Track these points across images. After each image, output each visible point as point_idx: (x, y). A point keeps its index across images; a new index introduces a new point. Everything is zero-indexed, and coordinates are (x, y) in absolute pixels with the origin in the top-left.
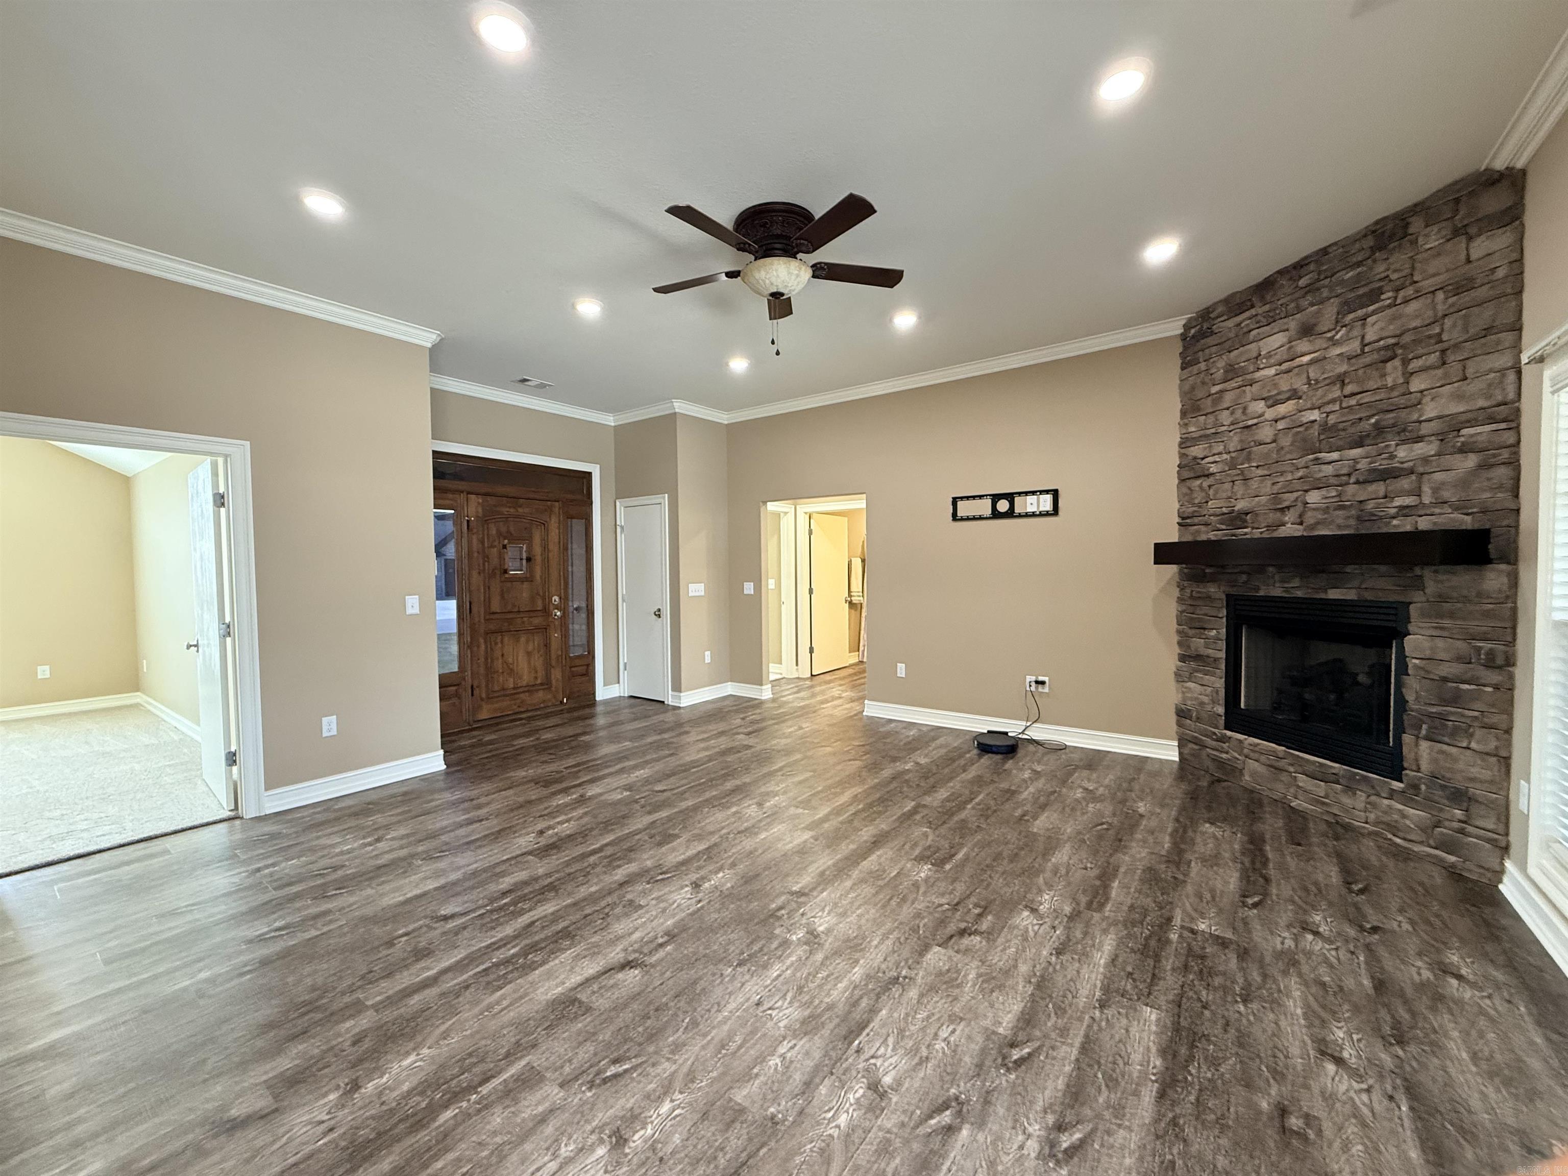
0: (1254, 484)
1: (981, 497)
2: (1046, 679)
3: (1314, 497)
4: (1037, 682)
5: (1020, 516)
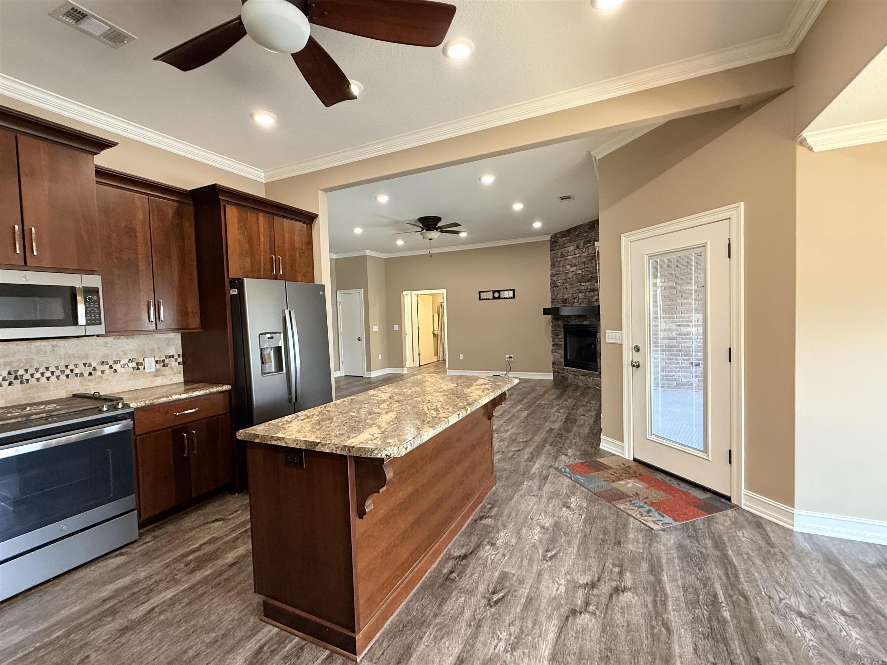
0: (568, 290)
1: (489, 291)
2: (512, 356)
3: (580, 295)
4: (510, 357)
5: (502, 298)
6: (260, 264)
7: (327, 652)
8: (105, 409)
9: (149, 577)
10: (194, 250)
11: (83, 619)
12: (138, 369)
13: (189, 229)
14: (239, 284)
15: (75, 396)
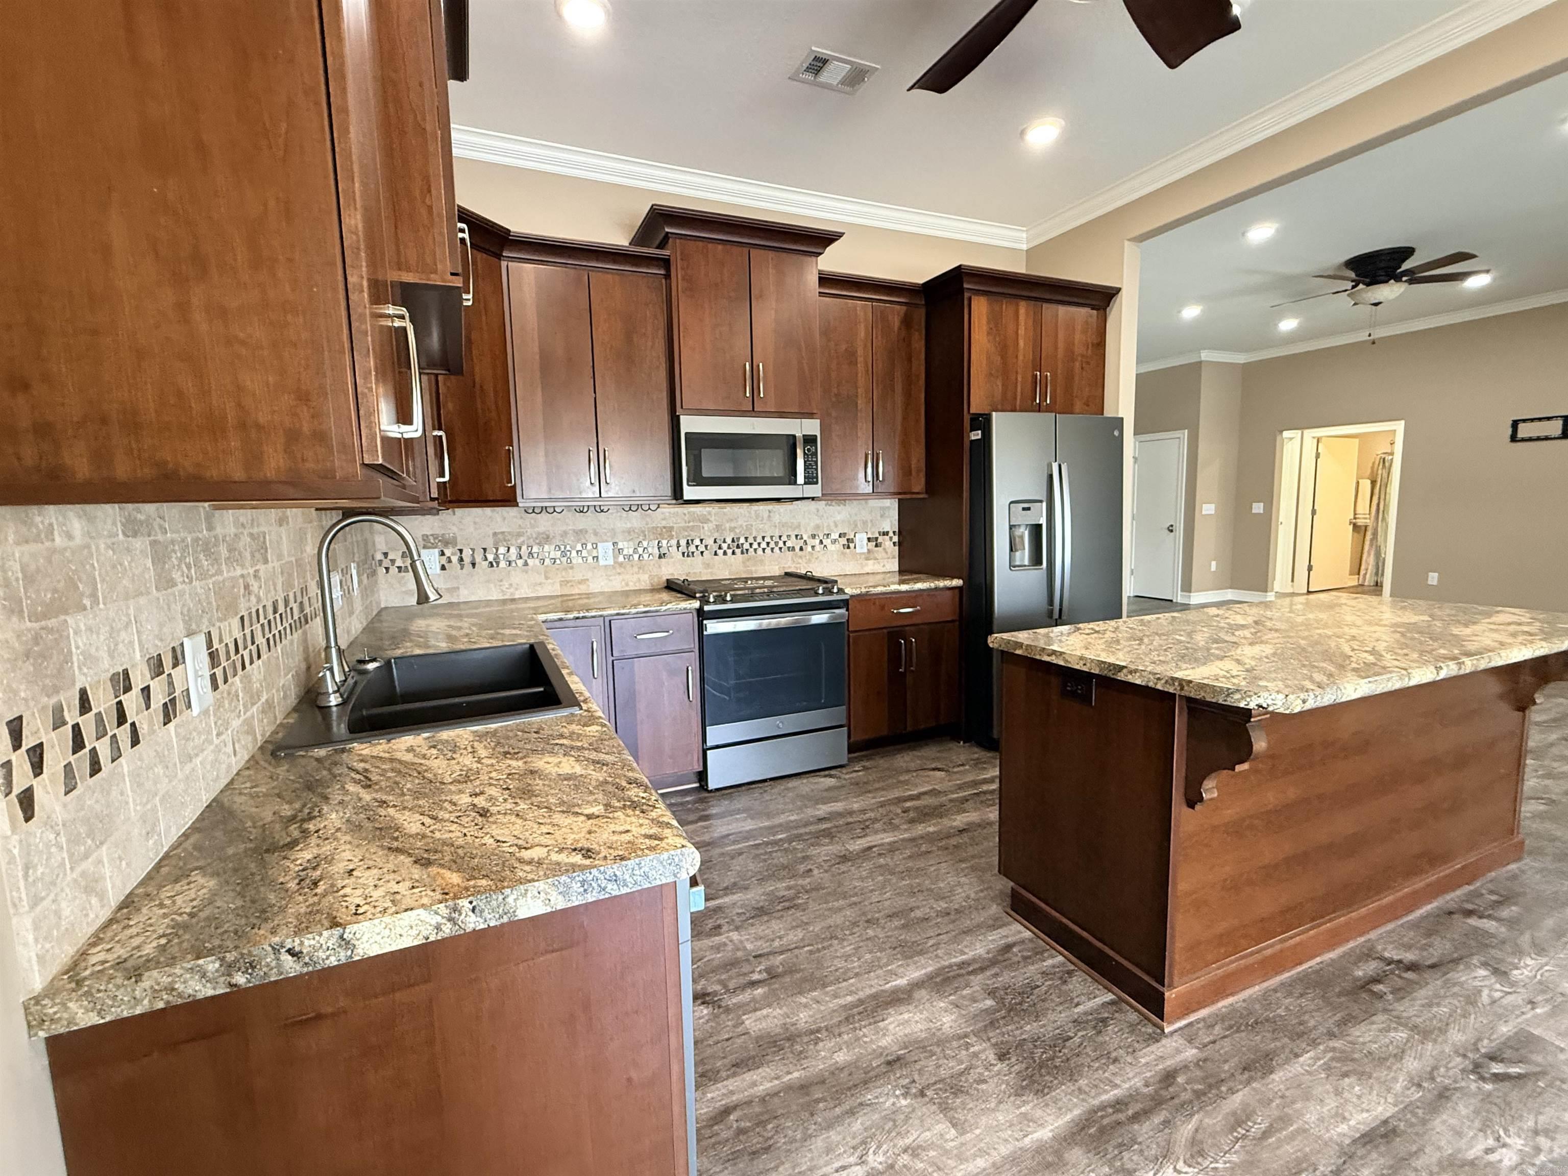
1: (1549, 418)
6: (1016, 387)
7: (1110, 997)
8: (821, 591)
9: (863, 811)
10: (923, 376)
11: (802, 831)
12: (849, 547)
13: (919, 344)
14: (983, 423)
15: (787, 574)
